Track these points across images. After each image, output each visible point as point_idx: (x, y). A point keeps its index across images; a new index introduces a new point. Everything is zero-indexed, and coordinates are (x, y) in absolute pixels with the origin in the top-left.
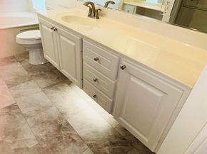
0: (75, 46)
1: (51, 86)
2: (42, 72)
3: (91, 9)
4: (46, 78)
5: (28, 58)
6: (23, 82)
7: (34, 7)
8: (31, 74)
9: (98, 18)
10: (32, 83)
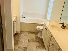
0: (49, 37)
1: (39, 47)
2: (39, 41)
3: (62, 25)
4: (39, 43)
5: (38, 34)
6: (33, 42)
7: (47, 18)
8: (36, 40)
9: (64, 29)
10: (35, 43)
